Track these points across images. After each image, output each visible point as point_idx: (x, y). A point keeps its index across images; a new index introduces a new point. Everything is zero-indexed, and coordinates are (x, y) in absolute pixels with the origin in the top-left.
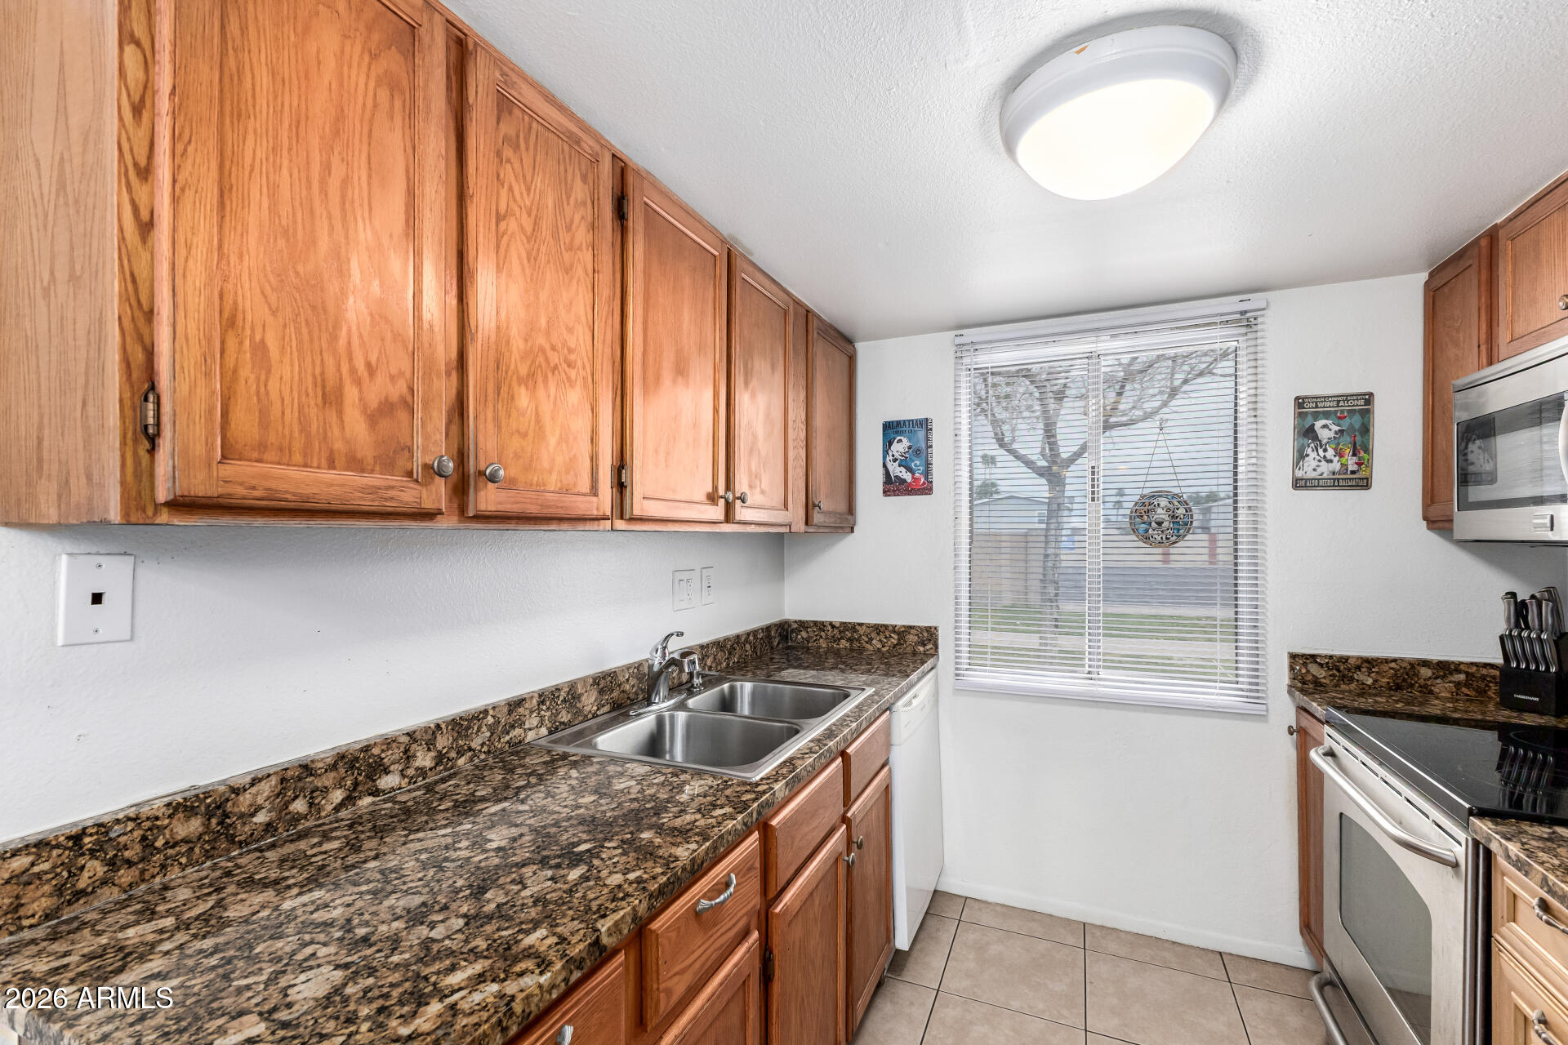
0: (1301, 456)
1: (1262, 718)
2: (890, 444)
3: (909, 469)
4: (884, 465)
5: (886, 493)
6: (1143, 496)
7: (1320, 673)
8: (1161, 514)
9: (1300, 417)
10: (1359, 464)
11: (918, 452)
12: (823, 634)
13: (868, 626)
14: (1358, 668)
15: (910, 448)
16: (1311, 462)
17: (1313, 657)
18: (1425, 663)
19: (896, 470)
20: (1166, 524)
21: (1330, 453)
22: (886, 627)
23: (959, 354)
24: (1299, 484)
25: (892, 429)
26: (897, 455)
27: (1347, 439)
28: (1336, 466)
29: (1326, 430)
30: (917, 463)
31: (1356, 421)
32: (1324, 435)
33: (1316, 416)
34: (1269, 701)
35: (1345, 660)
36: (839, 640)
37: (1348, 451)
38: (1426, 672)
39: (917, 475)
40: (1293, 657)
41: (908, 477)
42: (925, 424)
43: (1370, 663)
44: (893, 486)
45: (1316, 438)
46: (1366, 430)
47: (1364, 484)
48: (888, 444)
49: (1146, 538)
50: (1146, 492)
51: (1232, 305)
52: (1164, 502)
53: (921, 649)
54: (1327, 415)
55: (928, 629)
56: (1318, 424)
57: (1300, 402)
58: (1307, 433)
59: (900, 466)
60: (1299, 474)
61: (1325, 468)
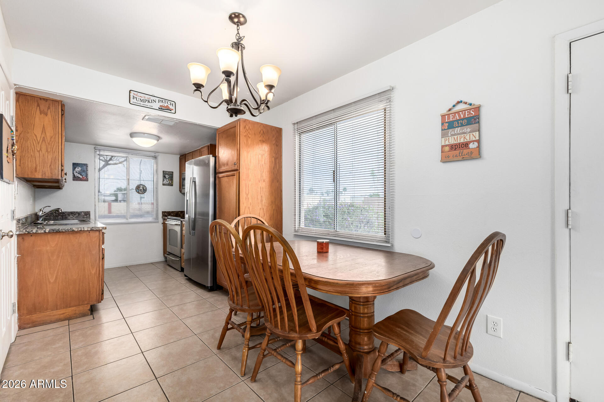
0: (164, 180)
1: (158, 222)
2: (75, 168)
3: (81, 175)
4: (73, 173)
5: (74, 180)
6: (138, 185)
7: (166, 214)
8: (141, 188)
9: (164, 174)
10: (172, 182)
11: (84, 171)
12: (52, 215)
13: (68, 212)
14: (171, 213)
15: (81, 170)
16: (165, 181)
17: (165, 212)
18: (179, 211)
19: (76, 174)
20: (142, 190)
21: (168, 180)
22: (74, 212)
23: (95, 151)
24: (164, 185)
25: (75, 165)
26: (77, 171)
27: (170, 178)
28: (168, 182)
29: (167, 176)
30: (83, 174)
31: (171, 176)
32: (167, 177)
33: (166, 174)
34: (159, 219)
35: (169, 212)
36: (58, 216)
37: (170, 180)
38: (180, 213)
39: (83, 176)
40: (162, 212)
41: (81, 177)
42: (86, 165)
43: (173, 212)
44: (75, 178)
45: (166, 178)
46: (172, 177)
47: (172, 185)
48: (74, 169)
49: (138, 193)
50: (138, 184)
51: (153, 154)
52: (142, 186)
53: (85, 216)
54: (167, 174)
55: (87, 212)
56: (166, 175)
57: (163, 172)
58: (164, 177)
59: (78, 174)
60: (163, 183)
61: (167, 182)
